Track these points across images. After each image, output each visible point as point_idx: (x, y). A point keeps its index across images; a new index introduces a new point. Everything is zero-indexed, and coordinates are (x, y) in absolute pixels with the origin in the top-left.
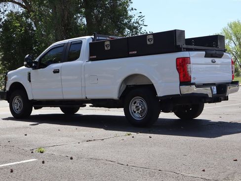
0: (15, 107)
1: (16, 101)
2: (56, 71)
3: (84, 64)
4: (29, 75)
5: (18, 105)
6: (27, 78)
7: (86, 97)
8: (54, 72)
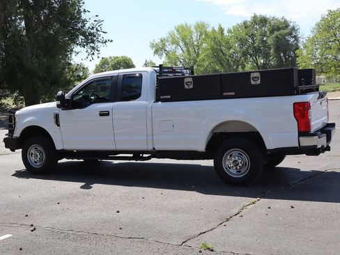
0: (32, 159)
1: (33, 151)
2: (104, 114)
3: (150, 106)
4: (57, 117)
5: (36, 156)
6: (53, 120)
7: (154, 148)
8: (101, 115)
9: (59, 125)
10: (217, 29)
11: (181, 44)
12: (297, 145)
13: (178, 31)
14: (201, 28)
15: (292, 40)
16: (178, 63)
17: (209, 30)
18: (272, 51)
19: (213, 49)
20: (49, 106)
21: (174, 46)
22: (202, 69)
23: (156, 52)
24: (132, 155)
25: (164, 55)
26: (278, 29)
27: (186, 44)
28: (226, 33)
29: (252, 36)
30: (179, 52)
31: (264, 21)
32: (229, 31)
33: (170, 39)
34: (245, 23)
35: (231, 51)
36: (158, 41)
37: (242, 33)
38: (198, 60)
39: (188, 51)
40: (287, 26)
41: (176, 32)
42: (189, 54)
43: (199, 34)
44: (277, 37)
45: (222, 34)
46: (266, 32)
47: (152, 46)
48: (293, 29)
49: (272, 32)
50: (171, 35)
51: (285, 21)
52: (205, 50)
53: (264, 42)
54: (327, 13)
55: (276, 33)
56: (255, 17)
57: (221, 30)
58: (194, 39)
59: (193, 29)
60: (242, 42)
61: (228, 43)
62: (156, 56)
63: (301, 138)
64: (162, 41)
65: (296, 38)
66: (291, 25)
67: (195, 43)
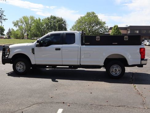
0: (18, 68)
1: (19, 65)
2: (58, 49)
4: (33, 50)
5: (21, 67)
6: (31, 51)
7: (80, 64)
8: (56, 50)
9: (34, 54)
10: (38, 19)
11: (24, 23)
12: (140, 64)
13: (23, 18)
14: (32, 18)
15: (64, 25)
16: (23, 30)
17: (35, 19)
18: (57, 28)
19: (36, 26)
20: (28, 45)
21: (22, 24)
22: (32, 33)
23: (15, 25)
24: (68, 67)
25: (18, 27)
26: (60, 21)
27: (26, 23)
28: (41, 21)
29: (50, 23)
30: (23, 26)
31: (55, 18)
32: (42, 20)
33: (20, 21)
34: (48, 18)
35: (43, 27)
36: (15, 21)
37: (47, 21)
38: (31, 29)
39: (27, 26)
40: (63, 20)
41: (22, 19)
42: (27, 27)
43: (31, 20)
44: (59, 24)
45: (40, 21)
46: (55, 22)
47: (13, 23)
48: (64, 21)
49: (57, 22)
50: (20, 19)
51: (62, 18)
52: (34, 26)
53: (54, 25)
54: (80, 17)
55: (59, 22)
56: (52, 16)
57: (40, 20)
58: (29, 22)
59: (29, 18)
60: (47, 24)
61: (42, 24)
62: (15, 27)
63: (142, 61)
64: (17, 21)
65: (65, 25)
66: (64, 20)
67: (30, 23)
